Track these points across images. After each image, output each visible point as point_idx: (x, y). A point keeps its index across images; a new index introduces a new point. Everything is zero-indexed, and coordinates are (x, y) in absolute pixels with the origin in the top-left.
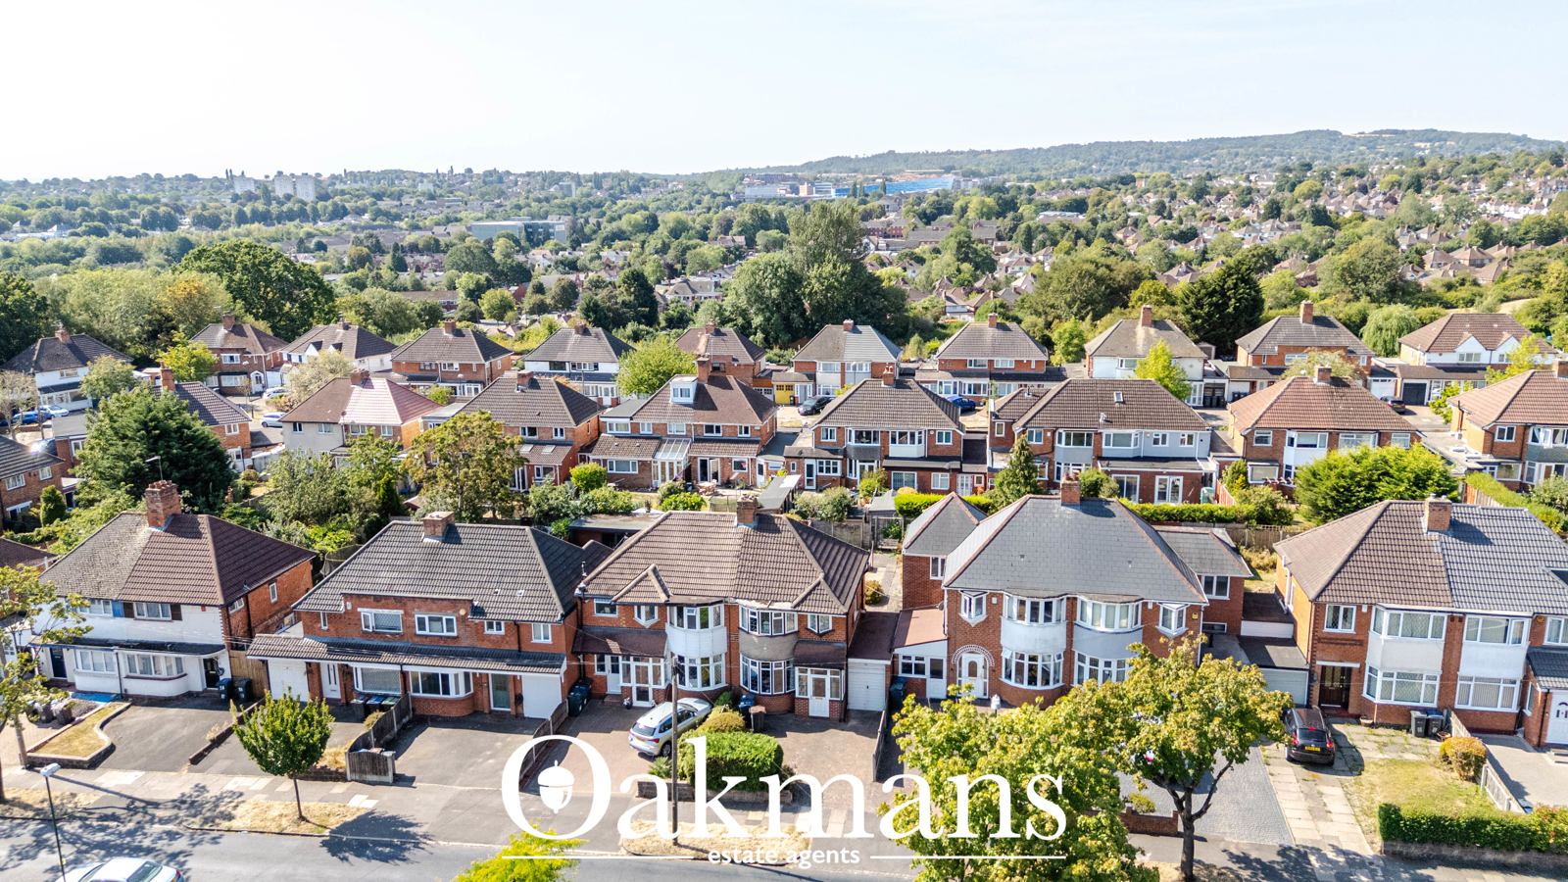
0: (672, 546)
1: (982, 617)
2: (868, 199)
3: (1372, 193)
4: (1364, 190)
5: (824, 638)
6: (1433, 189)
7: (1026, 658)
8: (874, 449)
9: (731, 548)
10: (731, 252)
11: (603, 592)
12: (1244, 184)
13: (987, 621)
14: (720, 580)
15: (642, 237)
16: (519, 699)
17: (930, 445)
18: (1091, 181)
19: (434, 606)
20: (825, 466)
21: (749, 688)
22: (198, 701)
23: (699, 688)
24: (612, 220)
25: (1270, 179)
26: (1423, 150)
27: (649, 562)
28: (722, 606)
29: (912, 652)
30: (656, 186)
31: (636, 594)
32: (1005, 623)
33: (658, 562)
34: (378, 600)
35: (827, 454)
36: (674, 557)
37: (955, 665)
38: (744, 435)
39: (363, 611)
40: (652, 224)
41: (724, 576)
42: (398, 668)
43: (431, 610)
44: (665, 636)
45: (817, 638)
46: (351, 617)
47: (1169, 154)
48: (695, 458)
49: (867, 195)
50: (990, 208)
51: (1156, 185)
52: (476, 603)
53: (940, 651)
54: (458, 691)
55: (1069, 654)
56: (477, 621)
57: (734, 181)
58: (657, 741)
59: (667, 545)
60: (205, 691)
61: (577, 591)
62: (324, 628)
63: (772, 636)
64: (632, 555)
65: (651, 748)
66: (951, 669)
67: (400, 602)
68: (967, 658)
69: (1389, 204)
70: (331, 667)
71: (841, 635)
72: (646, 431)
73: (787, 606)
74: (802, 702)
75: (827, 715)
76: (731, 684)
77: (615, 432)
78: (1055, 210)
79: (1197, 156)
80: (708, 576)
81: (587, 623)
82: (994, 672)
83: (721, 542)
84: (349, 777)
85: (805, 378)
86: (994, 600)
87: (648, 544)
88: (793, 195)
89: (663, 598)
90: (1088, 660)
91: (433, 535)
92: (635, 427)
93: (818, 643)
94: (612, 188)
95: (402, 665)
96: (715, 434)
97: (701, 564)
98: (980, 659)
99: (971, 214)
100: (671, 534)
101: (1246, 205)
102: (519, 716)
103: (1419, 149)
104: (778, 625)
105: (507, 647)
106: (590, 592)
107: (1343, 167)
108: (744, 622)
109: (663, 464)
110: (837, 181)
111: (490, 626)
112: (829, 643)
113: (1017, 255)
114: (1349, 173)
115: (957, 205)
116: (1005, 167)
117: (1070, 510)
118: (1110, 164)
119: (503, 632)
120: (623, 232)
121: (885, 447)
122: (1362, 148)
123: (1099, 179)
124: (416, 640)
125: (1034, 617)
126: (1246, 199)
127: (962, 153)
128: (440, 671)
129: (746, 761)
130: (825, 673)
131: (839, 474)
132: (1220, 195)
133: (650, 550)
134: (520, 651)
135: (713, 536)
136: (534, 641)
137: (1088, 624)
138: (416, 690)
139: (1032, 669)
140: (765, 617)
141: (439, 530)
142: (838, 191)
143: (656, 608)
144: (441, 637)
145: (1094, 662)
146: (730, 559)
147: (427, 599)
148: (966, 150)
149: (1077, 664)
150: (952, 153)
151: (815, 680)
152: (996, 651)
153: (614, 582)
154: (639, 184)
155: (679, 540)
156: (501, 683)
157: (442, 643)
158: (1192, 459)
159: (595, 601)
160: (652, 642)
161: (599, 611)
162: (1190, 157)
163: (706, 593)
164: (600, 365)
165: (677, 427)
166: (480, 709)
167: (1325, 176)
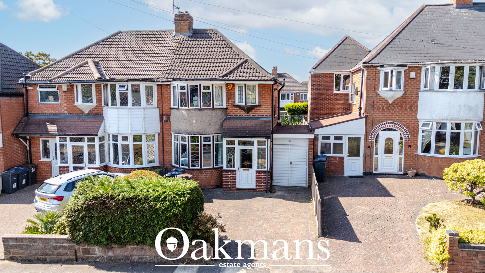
0: (116, 49)
1: (400, 93)
5: (250, 114)
7: (449, 127)
9: (168, 48)
13: (404, 96)
14: (157, 69)
23: (132, 165)
27: (94, 59)
28: (154, 85)
29: (331, 132)
33: (103, 59)
36: (116, 56)
37: (372, 143)
41: (159, 65)
45: (244, 114)
53: (358, 130)
59: (112, 49)
61: (22, 79)
63: (200, 109)
64: (80, 56)
66: (368, 147)
68: (383, 136)
71: (267, 110)
74: (230, 174)
75: (253, 186)
76: (164, 165)
80: (144, 66)
81: (32, 111)
82: (410, 147)
83: (160, 45)
86: (413, 74)
87: (95, 50)
89: (97, 76)
93: (248, 118)
97: (139, 58)
98: (395, 136)
100: (117, 43)
104: (207, 97)
106: (33, 79)
108: (175, 100)
112: (256, 118)
125: (458, 84)
130: (252, 143)
133: (96, 53)
140: (194, 90)
146: (166, 55)
151: (242, 151)
152: (413, 125)
153: (59, 72)
159: (38, 88)
160: (89, 124)
161: (42, 99)
163: (141, 76)
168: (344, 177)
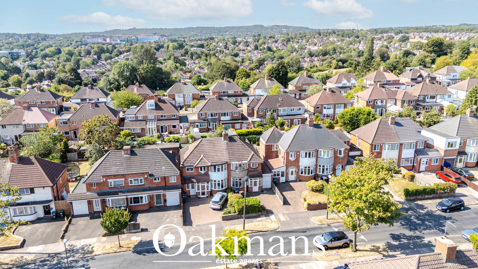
0: (206, 149)
1: (294, 159)
2: (133, 43)
3: (278, 42)
4: (276, 42)
5: (255, 170)
6: (293, 42)
7: (307, 167)
8: (216, 118)
9: (224, 147)
10: (95, 61)
11: (189, 165)
12: (245, 40)
13: (296, 159)
14: (225, 158)
15: (57, 56)
16: (165, 201)
17: (232, 116)
18: (201, 39)
19: (136, 176)
20: (202, 125)
21: (235, 187)
22: (44, 220)
23: (221, 189)
24: (42, 50)
25: (251, 39)
26: (284, 31)
27: (201, 154)
28: (226, 164)
29: (276, 170)
30: (52, 38)
31: (201, 164)
32: (301, 159)
33: (204, 154)
34: (115, 176)
35: (202, 121)
36: (208, 152)
37: (288, 172)
38: (173, 117)
39: (109, 180)
40: (59, 52)
41: (225, 156)
42: (125, 197)
43: (135, 177)
44: (209, 175)
45: (253, 170)
46: (105, 183)
47: (220, 31)
48: (159, 126)
49: (132, 42)
50: (176, 46)
51: (220, 40)
52: (150, 173)
53: (284, 169)
54: (145, 201)
55: (316, 165)
56: (151, 178)
57: (81, 37)
58: (220, 205)
59: (204, 149)
60: (44, 217)
61: (181, 165)
62: (94, 188)
63: (242, 171)
64: (194, 153)
65: (218, 207)
66: (287, 174)
67: (123, 176)
68: (290, 170)
69: (283, 46)
70: (97, 201)
71: (260, 168)
72: (140, 118)
73: (246, 162)
74: (251, 189)
75: (258, 191)
76: (228, 187)
77: (129, 119)
78: (195, 47)
79: (227, 31)
80: (220, 156)
81: (185, 175)
82: (298, 173)
83: (220, 146)
84: (125, 232)
85: (172, 99)
86: (298, 153)
87: (198, 149)
88: (105, 42)
89: (209, 164)
90: (322, 166)
91: (127, 154)
92: (137, 117)
93: (255, 171)
94: (34, 39)
95: (127, 196)
96: (164, 118)
97: (216, 153)
98: (294, 170)
99: (170, 48)
100: (204, 145)
101: (248, 46)
102: (165, 206)
103: (283, 31)
104: (244, 167)
105: (161, 185)
106: (185, 165)
107: (269, 36)
108: (233, 168)
109: (149, 128)
110: (119, 37)
111: (155, 179)
112: (257, 171)
113: (190, 61)
114: (271, 37)
115: (165, 45)
116: (172, 34)
117: (311, 128)
118: (203, 34)
119: (160, 181)
120: (48, 55)
121: (220, 118)
122: (270, 30)
123: (204, 38)
124: (129, 187)
125: (309, 157)
126: (247, 44)
127: (158, 29)
128: (140, 196)
129: (254, 205)
130: (257, 179)
131: (206, 127)
132: (240, 43)
133: (199, 151)
134: (166, 186)
135: (217, 144)
136: (170, 182)
137: (322, 156)
138: (131, 203)
139: (309, 170)
140: (240, 165)
141: (129, 152)
142: (120, 41)
143: (206, 167)
144: (138, 185)
145: (324, 166)
146: (225, 151)
147: (133, 174)
148: (159, 28)
149: (318, 167)
150: (155, 29)
151: (254, 181)
152: (298, 167)
153: (192, 161)
154: (45, 38)
155: (207, 147)
156: (158, 196)
157: (138, 187)
158: (301, 114)
159: (187, 168)
160: (206, 178)
161: (187, 171)
162: (225, 32)
163: (221, 161)
164: (100, 99)
165: (151, 116)
166: (152, 206)
167: (265, 38)
168: (280, 183)
